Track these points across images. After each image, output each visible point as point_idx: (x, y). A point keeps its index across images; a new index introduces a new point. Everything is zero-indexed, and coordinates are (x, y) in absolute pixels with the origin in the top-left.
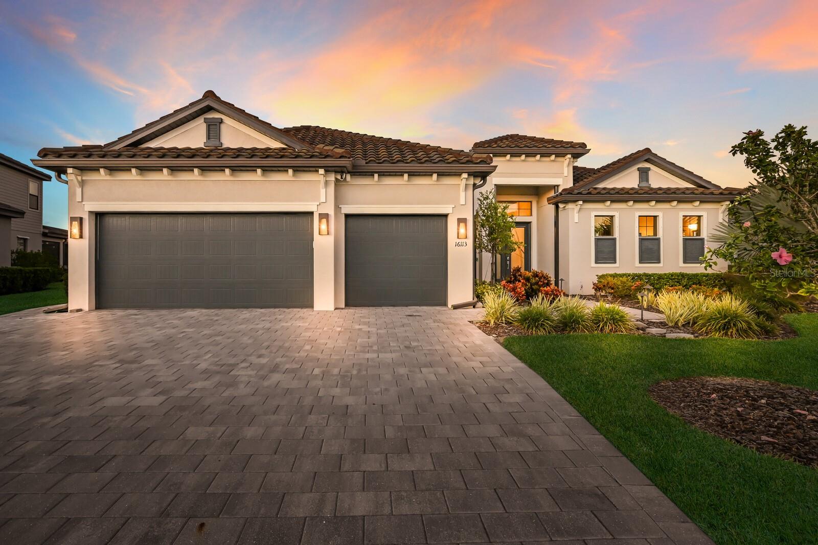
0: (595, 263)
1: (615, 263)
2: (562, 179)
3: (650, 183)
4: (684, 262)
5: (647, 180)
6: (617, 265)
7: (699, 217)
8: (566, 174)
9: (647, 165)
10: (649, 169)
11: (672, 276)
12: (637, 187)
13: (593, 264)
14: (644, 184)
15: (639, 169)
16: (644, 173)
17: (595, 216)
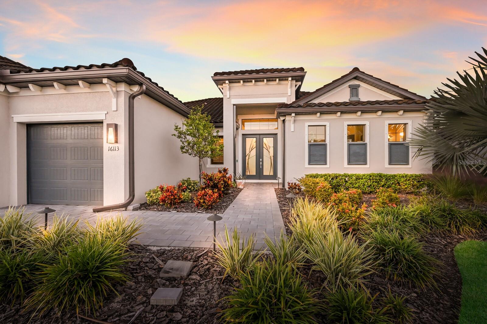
0: (309, 165)
1: (326, 164)
2: (286, 98)
3: (359, 98)
4: (390, 164)
5: (357, 95)
6: (328, 166)
7: (405, 124)
8: (289, 94)
9: (356, 82)
10: (359, 86)
11: (370, 176)
12: (348, 101)
13: (307, 165)
14: (355, 99)
15: (350, 86)
16: (354, 89)
17: (309, 126)
